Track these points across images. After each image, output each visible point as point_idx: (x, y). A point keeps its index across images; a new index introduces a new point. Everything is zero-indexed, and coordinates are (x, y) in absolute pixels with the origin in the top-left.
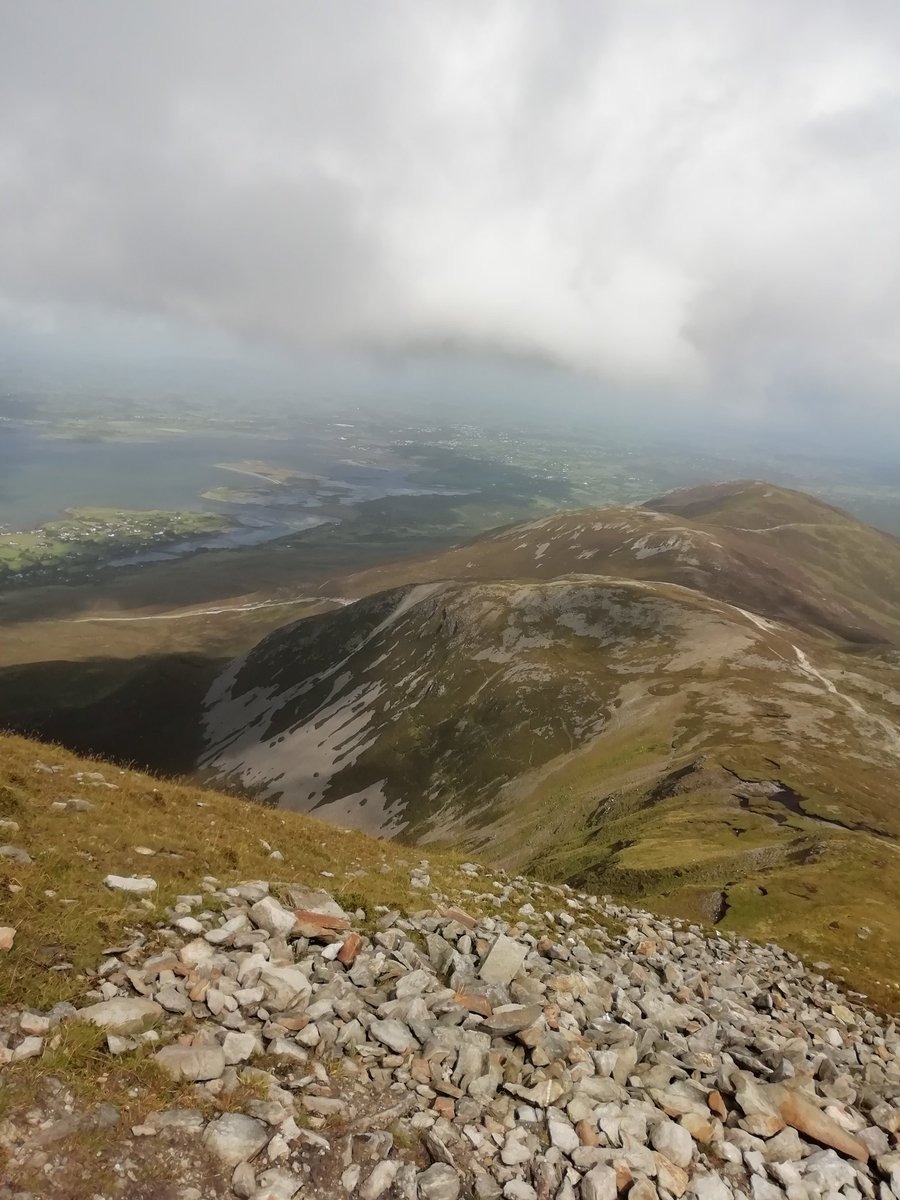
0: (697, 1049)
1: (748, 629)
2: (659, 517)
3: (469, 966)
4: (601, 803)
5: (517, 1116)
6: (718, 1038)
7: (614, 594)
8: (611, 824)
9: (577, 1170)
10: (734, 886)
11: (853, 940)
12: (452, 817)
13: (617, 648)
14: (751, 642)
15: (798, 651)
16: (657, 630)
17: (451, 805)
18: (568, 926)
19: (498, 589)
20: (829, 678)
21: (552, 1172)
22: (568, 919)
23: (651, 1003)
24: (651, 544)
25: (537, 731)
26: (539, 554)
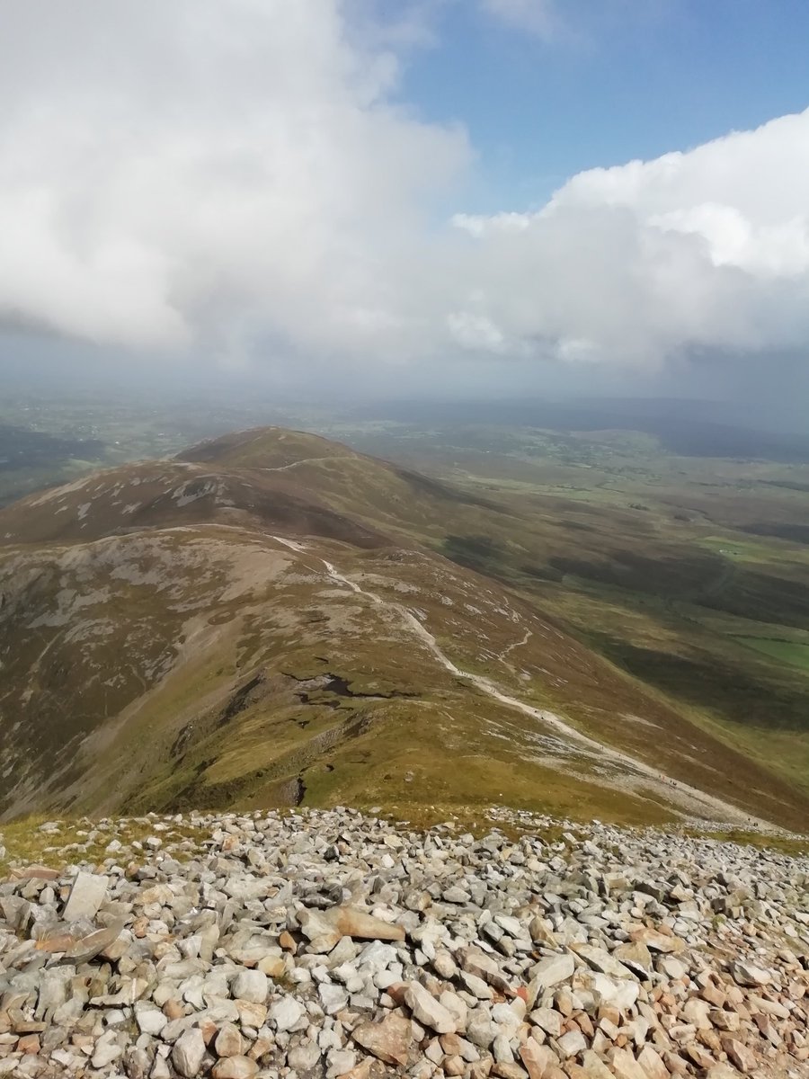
0: (273, 907)
1: (285, 553)
2: (191, 466)
3: (51, 913)
4: (181, 733)
5: (105, 1022)
6: (295, 893)
7: (163, 542)
8: (192, 749)
9: (168, 1044)
10: (307, 771)
11: (402, 784)
12: (33, 787)
13: (173, 590)
14: (289, 563)
15: (328, 565)
16: (208, 567)
17: (28, 776)
18: (156, 849)
19: (44, 554)
20: (354, 580)
21: (144, 1056)
22: (154, 841)
23: (235, 886)
24: (190, 491)
25: (110, 683)
26: (82, 514)
